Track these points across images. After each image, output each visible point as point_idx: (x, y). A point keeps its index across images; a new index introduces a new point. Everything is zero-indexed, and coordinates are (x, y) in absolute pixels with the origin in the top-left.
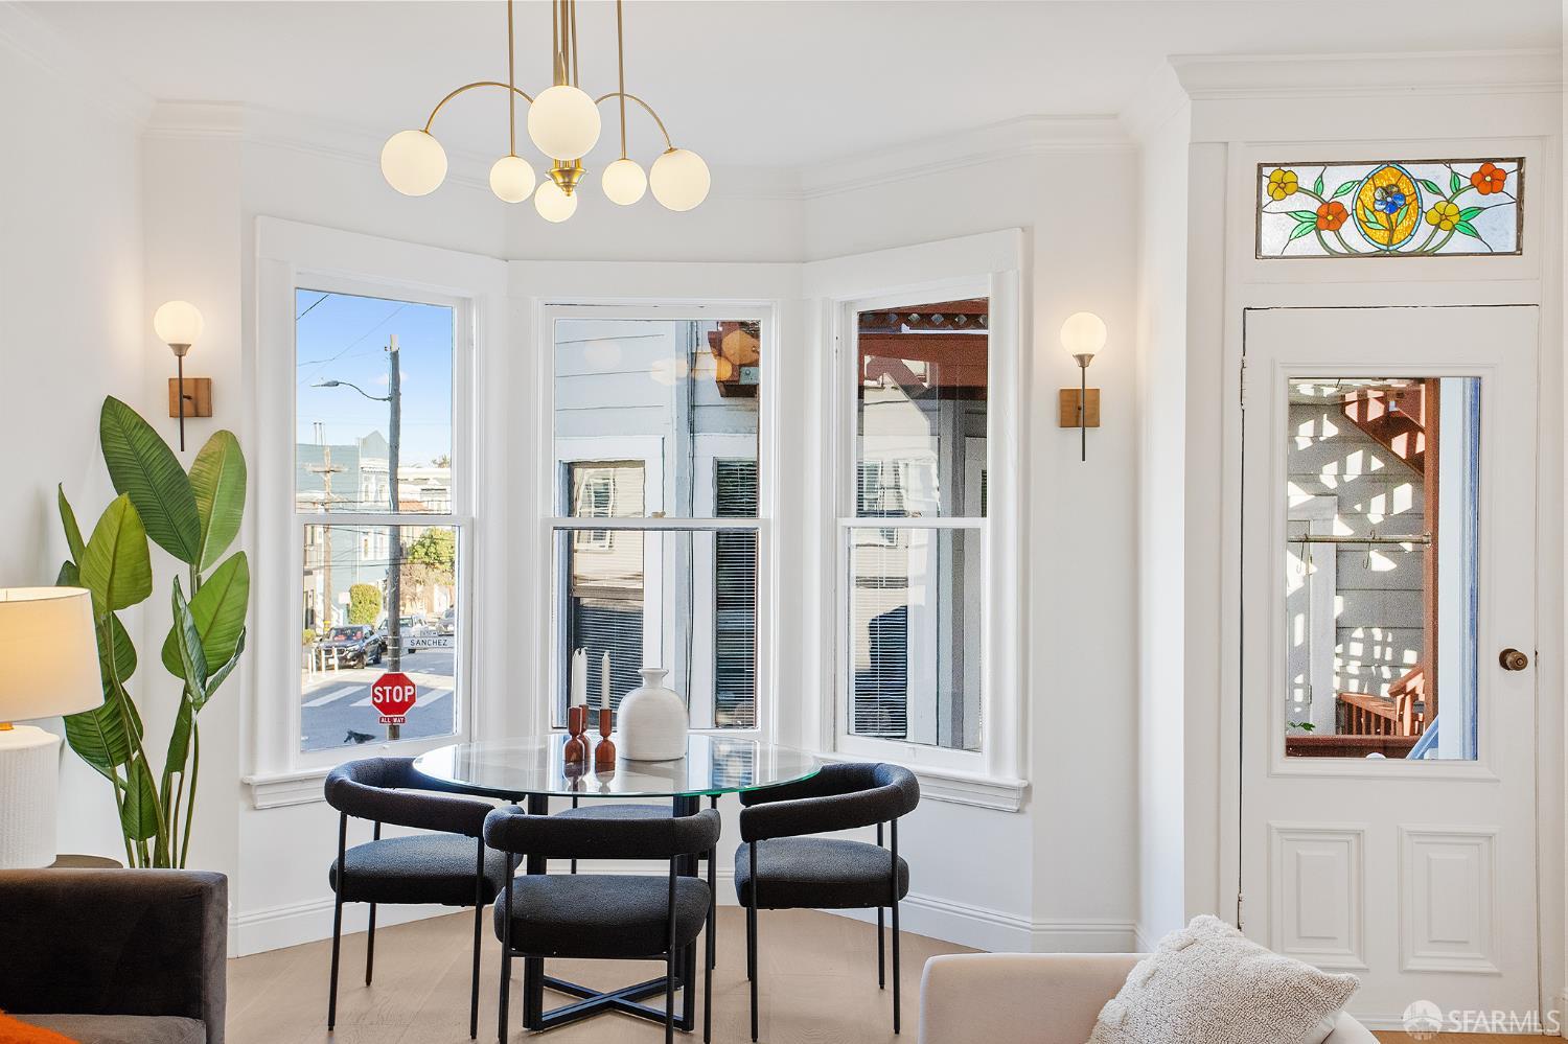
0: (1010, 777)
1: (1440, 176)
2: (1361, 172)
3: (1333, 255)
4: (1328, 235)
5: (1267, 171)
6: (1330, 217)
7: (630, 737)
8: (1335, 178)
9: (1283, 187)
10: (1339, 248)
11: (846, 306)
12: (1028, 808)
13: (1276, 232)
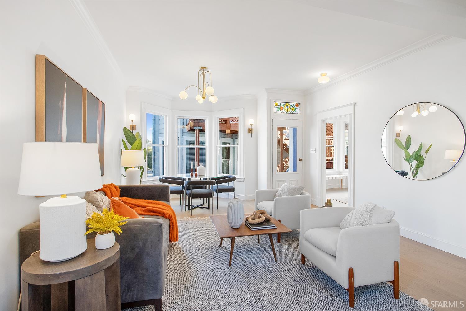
0: (242, 177)
1: (292, 104)
2: (284, 103)
3: (282, 113)
4: (281, 111)
5: (275, 103)
6: (281, 108)
7: (199, 172)
8: (282, 104)
9: (276, 105)
10: (282, 112)
11: (217, 117)
12: (245, 181)
13: (276, 109)
